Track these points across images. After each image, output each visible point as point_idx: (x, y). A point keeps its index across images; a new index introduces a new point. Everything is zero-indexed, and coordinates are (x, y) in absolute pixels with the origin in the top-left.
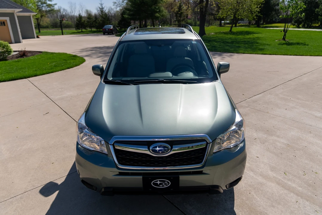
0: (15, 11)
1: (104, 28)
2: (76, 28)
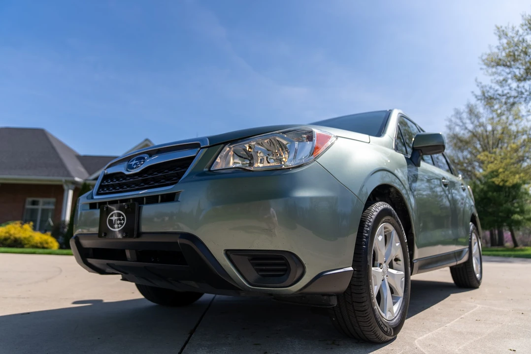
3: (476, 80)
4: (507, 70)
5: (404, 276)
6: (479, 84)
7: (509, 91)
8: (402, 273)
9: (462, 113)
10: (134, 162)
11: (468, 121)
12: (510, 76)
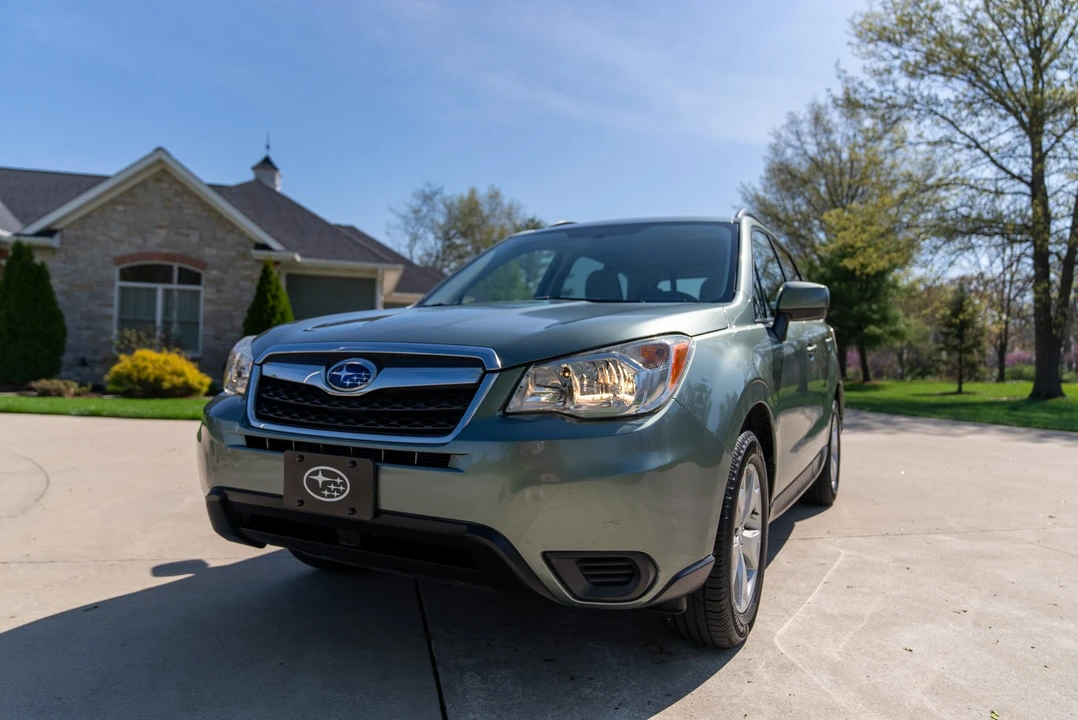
3: (837, 65)
4: (895, 51)
5: (760, 537)
6: (841, 74)
7: (893, 94)
8: (758, 533)
9: (801, 122)
10: (344, 374)
11: (809, 139)
12: (897, 63)
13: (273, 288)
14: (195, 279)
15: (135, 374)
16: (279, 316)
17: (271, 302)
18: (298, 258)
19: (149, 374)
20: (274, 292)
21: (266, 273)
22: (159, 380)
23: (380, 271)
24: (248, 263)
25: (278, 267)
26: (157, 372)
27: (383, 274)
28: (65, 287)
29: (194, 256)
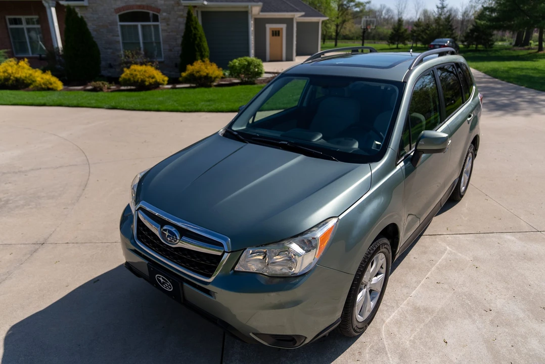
0: (294, 15)
1: (432, 43)
2: (390, 41)
8: (382, 277)
10: (167, 233)
13: (194, 23)
14: (156, 18)
15: (132, 79)
16: (198, 39)
17: (194, 32)
18: (206, 3)
19: (138, 78)
20: (194, 25)
21: (189, 15)
22: (143, 81)
23: (250, 7)
24: (180, 7)
25: (196, 9)
26: (142, 77)
27: (251, 8)
28: (95, 27)
29: (153, 5)
